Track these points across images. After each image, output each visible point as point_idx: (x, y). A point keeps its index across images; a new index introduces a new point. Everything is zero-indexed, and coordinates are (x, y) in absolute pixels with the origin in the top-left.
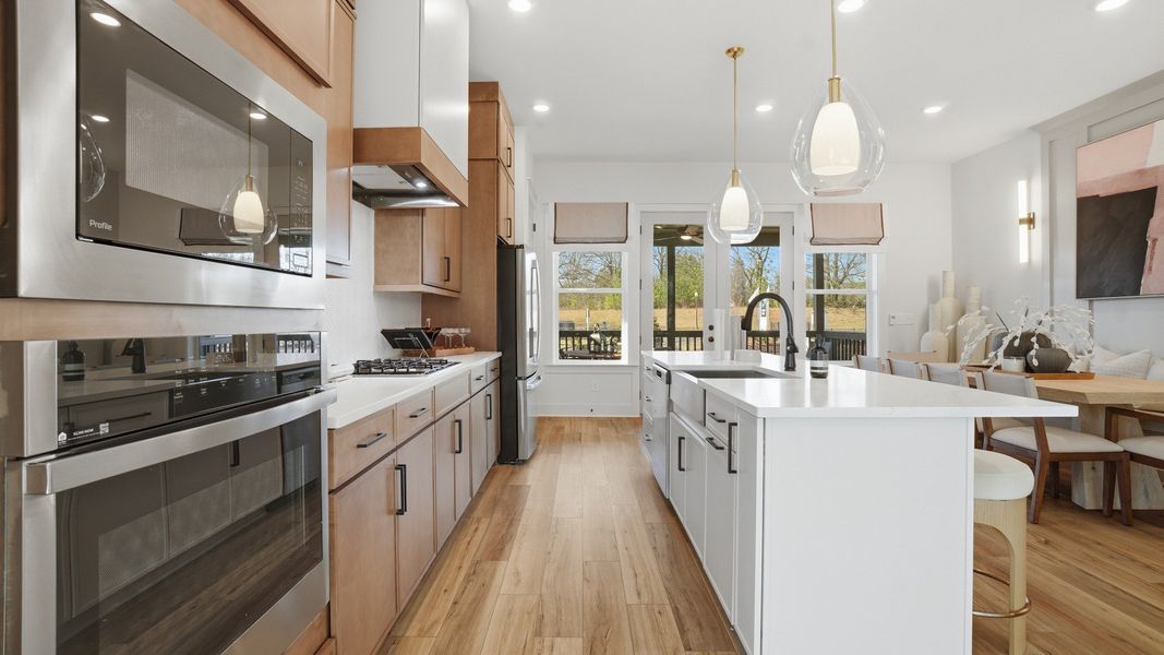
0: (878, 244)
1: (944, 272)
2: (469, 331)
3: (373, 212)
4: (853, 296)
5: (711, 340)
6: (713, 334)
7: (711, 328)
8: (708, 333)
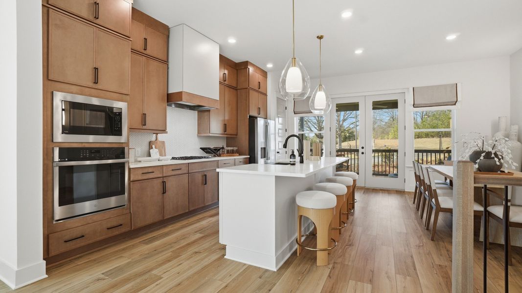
0: (455, 104)
1: (499, 117)
2: (237, 148)
3: (196, 112)
4: (445, 132)
5: (363, 153)
6: (363, 150)
7: (363, 148)
8: (361, 151)
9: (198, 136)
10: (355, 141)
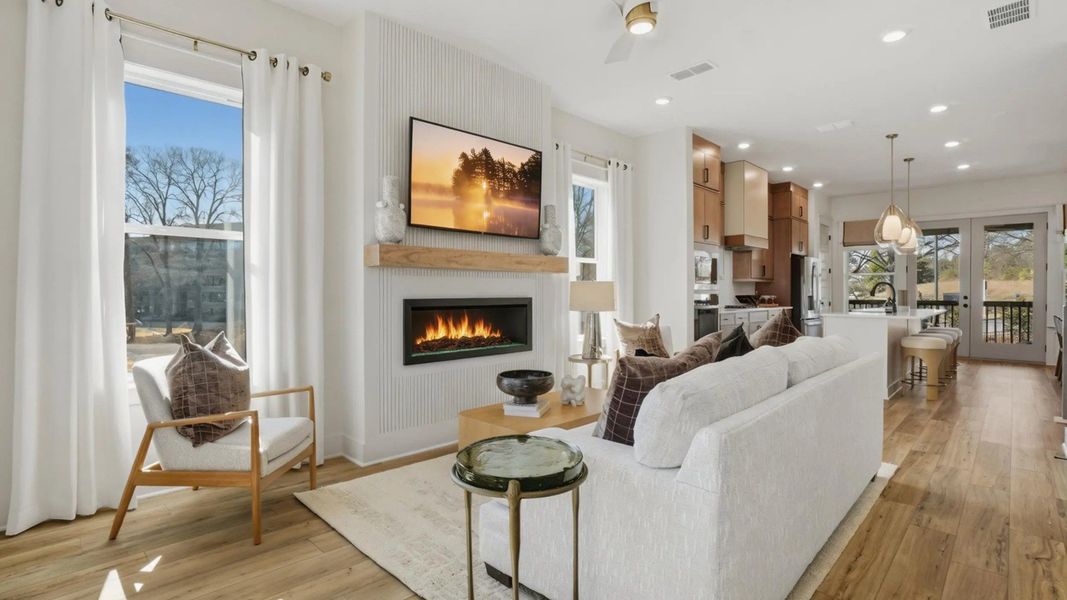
2: (775, 297)
3: (731, 252)
5: (966, 306)
6: (967, 302)
7: (966, 298)
8: (962, 302)
9: (734, 282)
10: (933, 285)
